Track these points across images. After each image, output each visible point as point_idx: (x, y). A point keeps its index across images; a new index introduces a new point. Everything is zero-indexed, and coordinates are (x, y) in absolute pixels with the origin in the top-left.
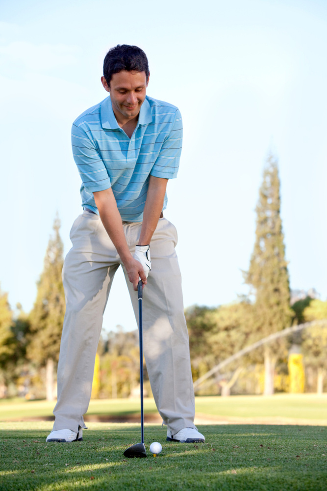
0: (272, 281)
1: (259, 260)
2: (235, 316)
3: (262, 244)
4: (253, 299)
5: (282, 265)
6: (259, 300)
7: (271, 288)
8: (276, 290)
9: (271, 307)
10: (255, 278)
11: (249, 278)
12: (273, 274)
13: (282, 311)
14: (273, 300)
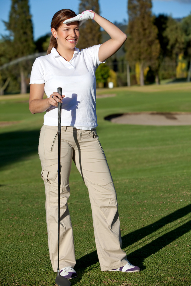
0: (22, 28)
1: (14, 15)
2: (3, 48)
3: (16, 6)
4: (12, 38)
5: (28, 18)
6: (15, 39)
7: (21, 32)
8: (25, 33)
9: (22, 43)
10: (12, 26)
11: (9, 26)
12: (23, 23)
13: (29, 45)
14: (23, 39)
